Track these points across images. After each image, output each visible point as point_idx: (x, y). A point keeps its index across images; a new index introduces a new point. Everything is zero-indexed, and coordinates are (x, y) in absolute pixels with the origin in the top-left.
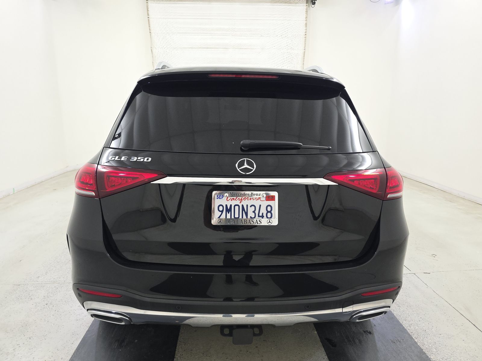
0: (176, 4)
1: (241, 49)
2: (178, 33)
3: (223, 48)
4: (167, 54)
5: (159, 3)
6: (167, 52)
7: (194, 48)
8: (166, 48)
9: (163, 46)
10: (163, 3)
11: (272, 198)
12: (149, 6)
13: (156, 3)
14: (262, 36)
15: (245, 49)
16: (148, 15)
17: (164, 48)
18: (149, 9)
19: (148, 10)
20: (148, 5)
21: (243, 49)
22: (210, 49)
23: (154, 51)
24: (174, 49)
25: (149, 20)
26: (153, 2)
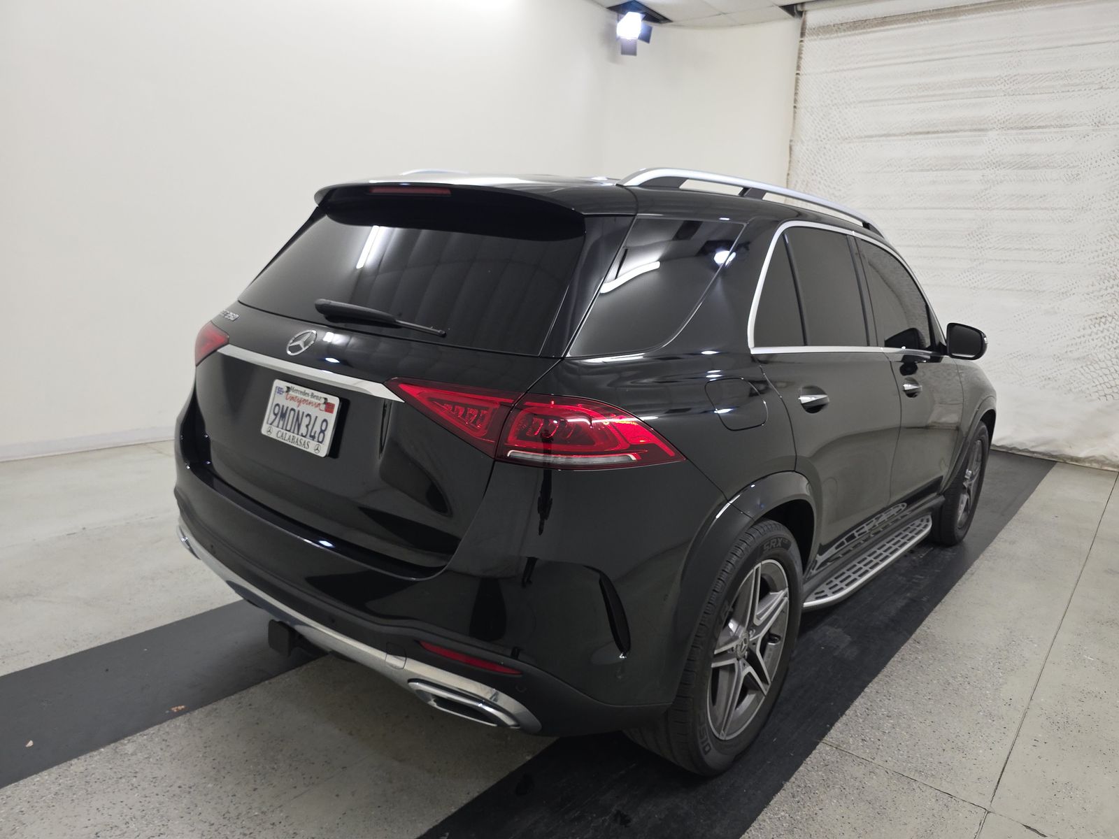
0: (869, 33)
1: (1026, 128)
2: (860, 102)
3: (971, 130)
4: (824, 154)
5: (827, 39)
6: (825, 148)
7: (894, 135)
8: (824, 141)
9: (820, 136)
10: (838, 37)
11: (329, 407)
12: (804, 49)
13: (821, 39)
14: (1102, 88)
15: (1039, 127)
16: (798, 67)
17: (821, 141)
18: (803, 56)
19: (799, 58)
20: (803, 47)
21: (1032, 127)
22: (936, 135)
23: (796, 149)
24: (844, 140)
25: (797, 81)
26: (816, 37)
